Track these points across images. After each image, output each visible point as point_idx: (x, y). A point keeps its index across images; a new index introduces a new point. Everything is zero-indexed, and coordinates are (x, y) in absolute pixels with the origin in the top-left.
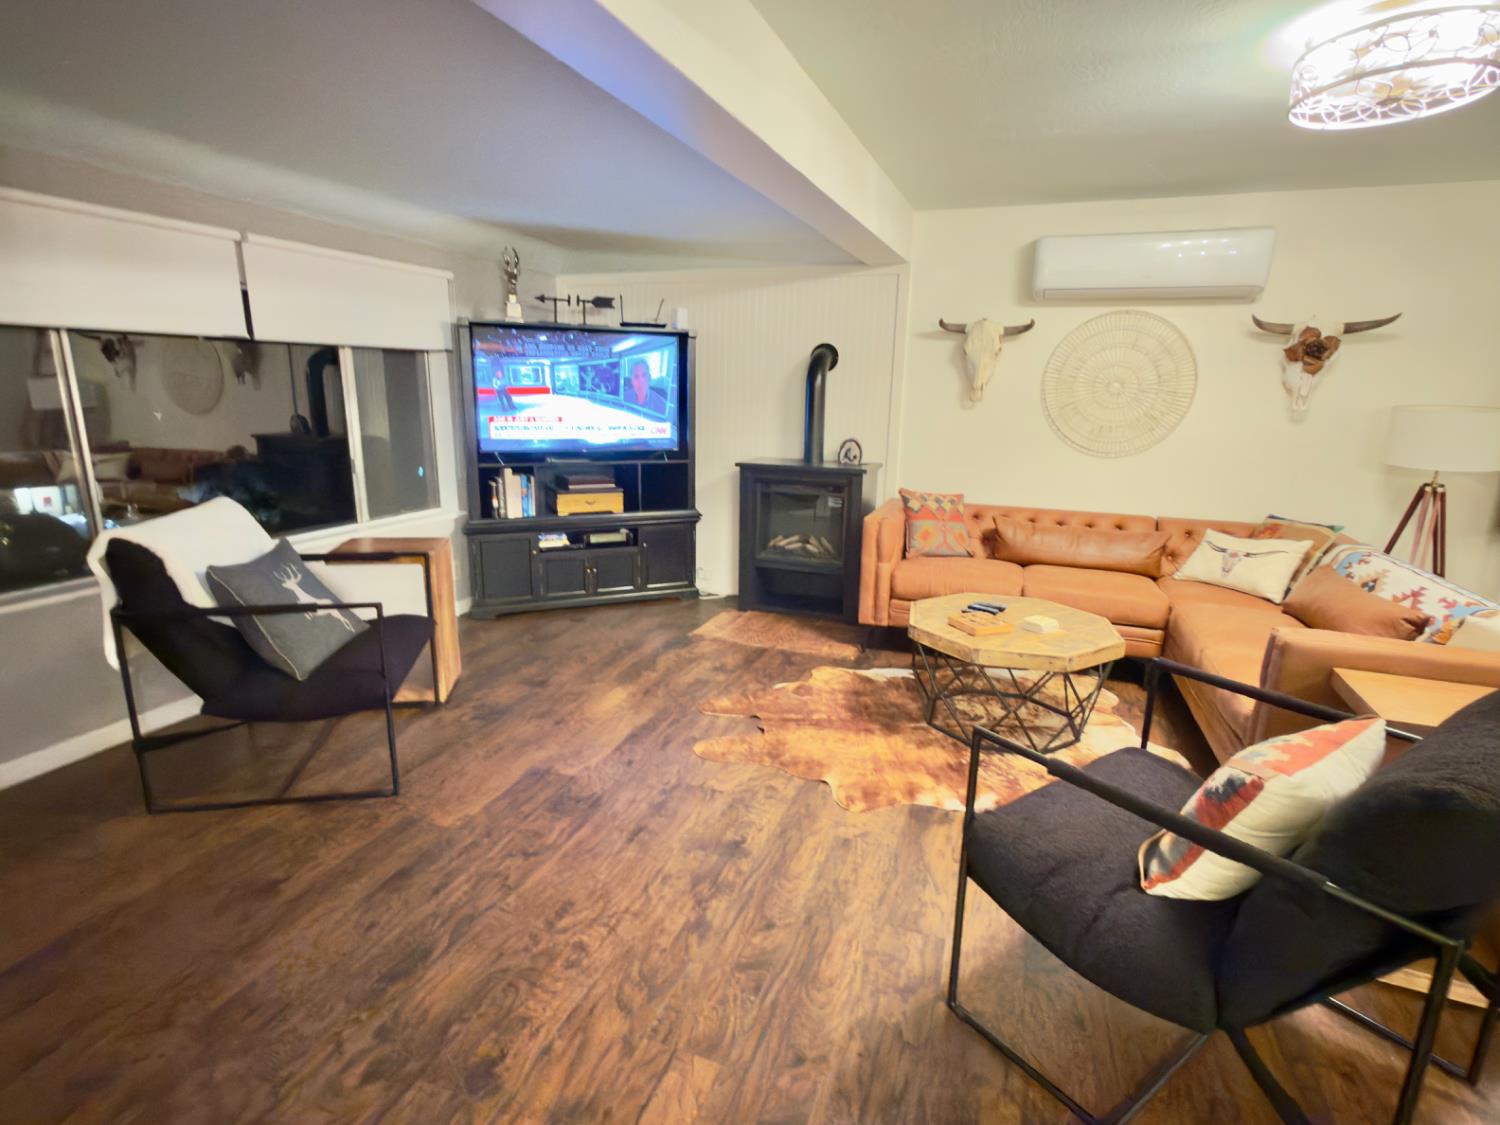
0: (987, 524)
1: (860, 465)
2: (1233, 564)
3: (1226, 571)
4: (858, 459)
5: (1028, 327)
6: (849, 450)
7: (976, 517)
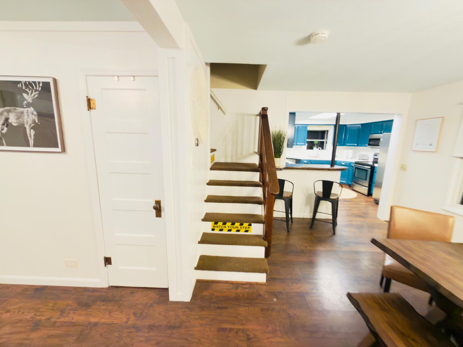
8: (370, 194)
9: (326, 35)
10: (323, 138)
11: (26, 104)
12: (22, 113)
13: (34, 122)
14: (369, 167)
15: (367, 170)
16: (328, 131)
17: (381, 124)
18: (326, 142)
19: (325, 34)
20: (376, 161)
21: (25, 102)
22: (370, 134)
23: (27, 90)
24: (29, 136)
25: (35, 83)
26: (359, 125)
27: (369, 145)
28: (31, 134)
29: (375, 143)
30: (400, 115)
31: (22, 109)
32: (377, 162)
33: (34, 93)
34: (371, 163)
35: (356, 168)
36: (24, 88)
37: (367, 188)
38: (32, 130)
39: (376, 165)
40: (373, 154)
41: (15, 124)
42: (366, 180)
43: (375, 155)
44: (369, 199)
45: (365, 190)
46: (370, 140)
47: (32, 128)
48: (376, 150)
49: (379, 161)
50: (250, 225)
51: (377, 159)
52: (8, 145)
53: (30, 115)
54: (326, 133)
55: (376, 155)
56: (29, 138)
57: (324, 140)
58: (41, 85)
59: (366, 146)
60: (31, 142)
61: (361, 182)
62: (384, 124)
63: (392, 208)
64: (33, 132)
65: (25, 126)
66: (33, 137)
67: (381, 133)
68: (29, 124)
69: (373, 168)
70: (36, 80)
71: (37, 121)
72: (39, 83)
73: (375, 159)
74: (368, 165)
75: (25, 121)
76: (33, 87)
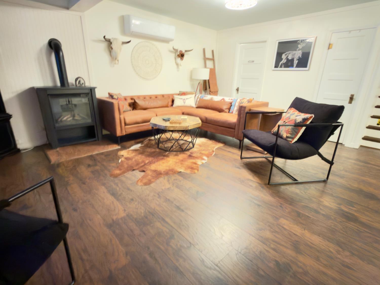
0: (130, 101)
1: (85, 86)
2: (185, 101)
3: (185, 103)
4: (84, 84)
5: (129, 42)
6: (79, 81)
7: (125, 99)
12: (295, 53)
41: (290, 59)
65: (295, 59)
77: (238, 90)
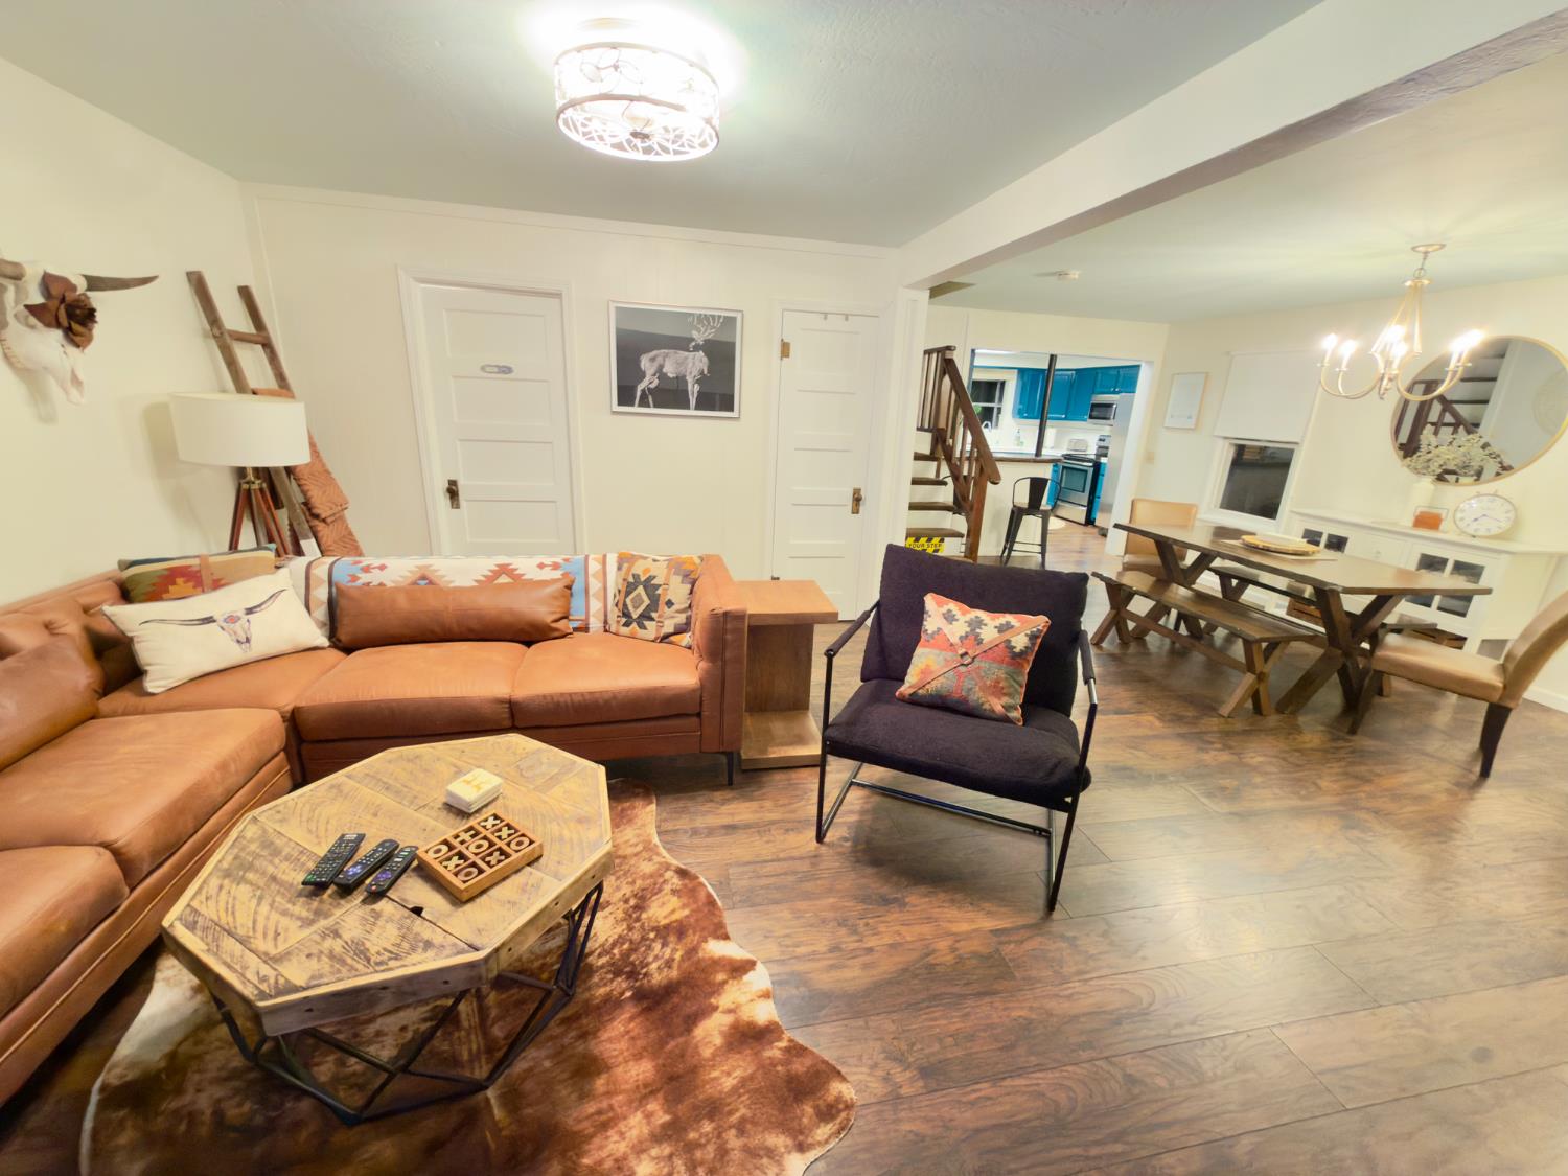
8: (1090, 521)
9: (1076, 276)
10: (991, 400)
11: (694, 347)
12: (686, 358)
13: (702, 373)
14: (1091, 464)
15: (1086, 472)
16: (1003, 383)
17: (1114, 372)
18: (999, 409)
19: (1075, 274)
20: (1103, 451)
21: (693, 344)
22: (1093, 393)
23: (700, 326)
24: (690, 393)
25: (713, 316)
26: (1070, 373)
27: (1091, 417)
28: (693, 390)
29: (1101, 412)
30: (1150, 363)
31: (687, 354)
32: (1105, 455)
33: (708, 331)
34: (1093, 457)
35: (1064, 468)
36: (695, 323)
37: (1085, 509)
38: (696, 386)
39: (1103, 460)
40: (1097, 438)
41: (671, 376)
42: (1083, 492)
43: (1100, 440)
44: (1090, 529)
45: (1080, 514)
46: (1094, 406)
47: (697, 382)
48: (1102, 429)
49: (1110, 452)
50: (942, 541)
51: (1107, 448)
52: (656, 406)
53: (697, 363)
54: (999, 386)
55: (1104, 440)
56: (691, 397)
57: (995, 405)
58: (721, 320)
59: (1085, 420)
60: (693, 402)
61: (1075, 497)
62: (1121, 373)
63: (1133, 503)
64: (697, 387)
65: (687, 378)
66: (696, 396)
67: (1115, 393)
68: (693, 375)
69: (1097, 466)
70: (716, 313)
71: (705, 372)
72: (720, 317)
73: (1100, 447)
74: (1089, 461)
75: (688, 371)
76: (709, 323)
77: (453, 492)
